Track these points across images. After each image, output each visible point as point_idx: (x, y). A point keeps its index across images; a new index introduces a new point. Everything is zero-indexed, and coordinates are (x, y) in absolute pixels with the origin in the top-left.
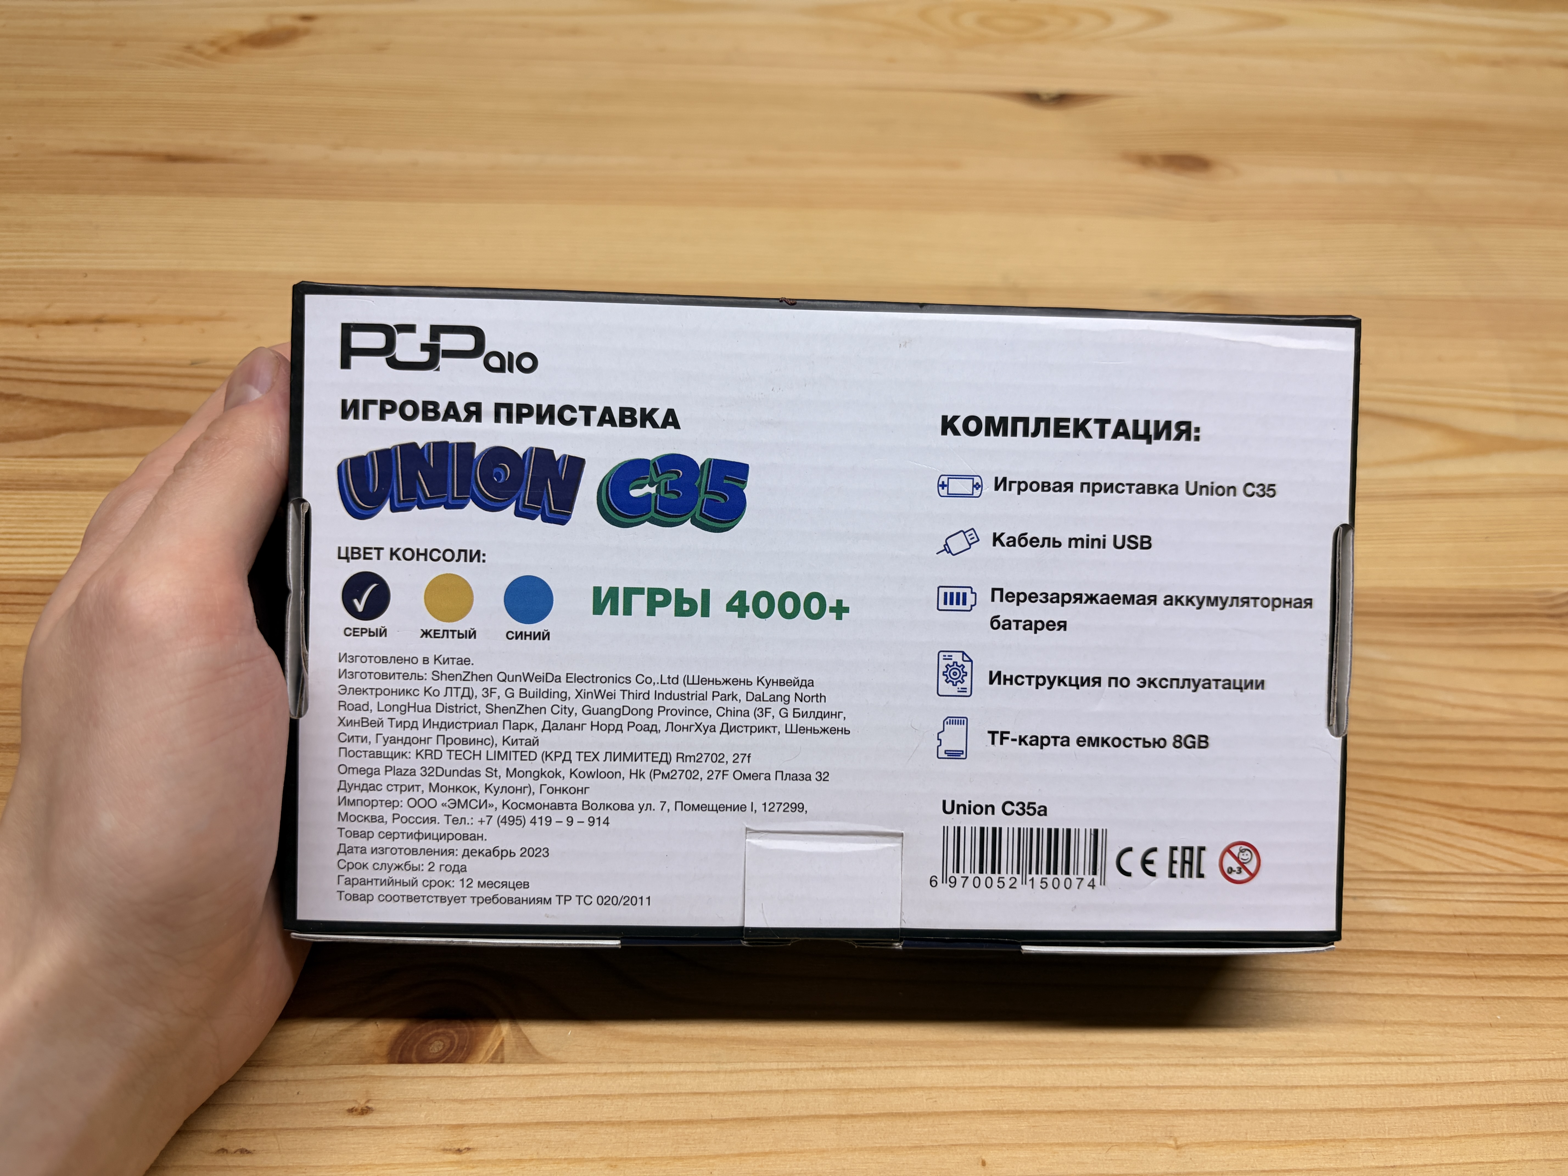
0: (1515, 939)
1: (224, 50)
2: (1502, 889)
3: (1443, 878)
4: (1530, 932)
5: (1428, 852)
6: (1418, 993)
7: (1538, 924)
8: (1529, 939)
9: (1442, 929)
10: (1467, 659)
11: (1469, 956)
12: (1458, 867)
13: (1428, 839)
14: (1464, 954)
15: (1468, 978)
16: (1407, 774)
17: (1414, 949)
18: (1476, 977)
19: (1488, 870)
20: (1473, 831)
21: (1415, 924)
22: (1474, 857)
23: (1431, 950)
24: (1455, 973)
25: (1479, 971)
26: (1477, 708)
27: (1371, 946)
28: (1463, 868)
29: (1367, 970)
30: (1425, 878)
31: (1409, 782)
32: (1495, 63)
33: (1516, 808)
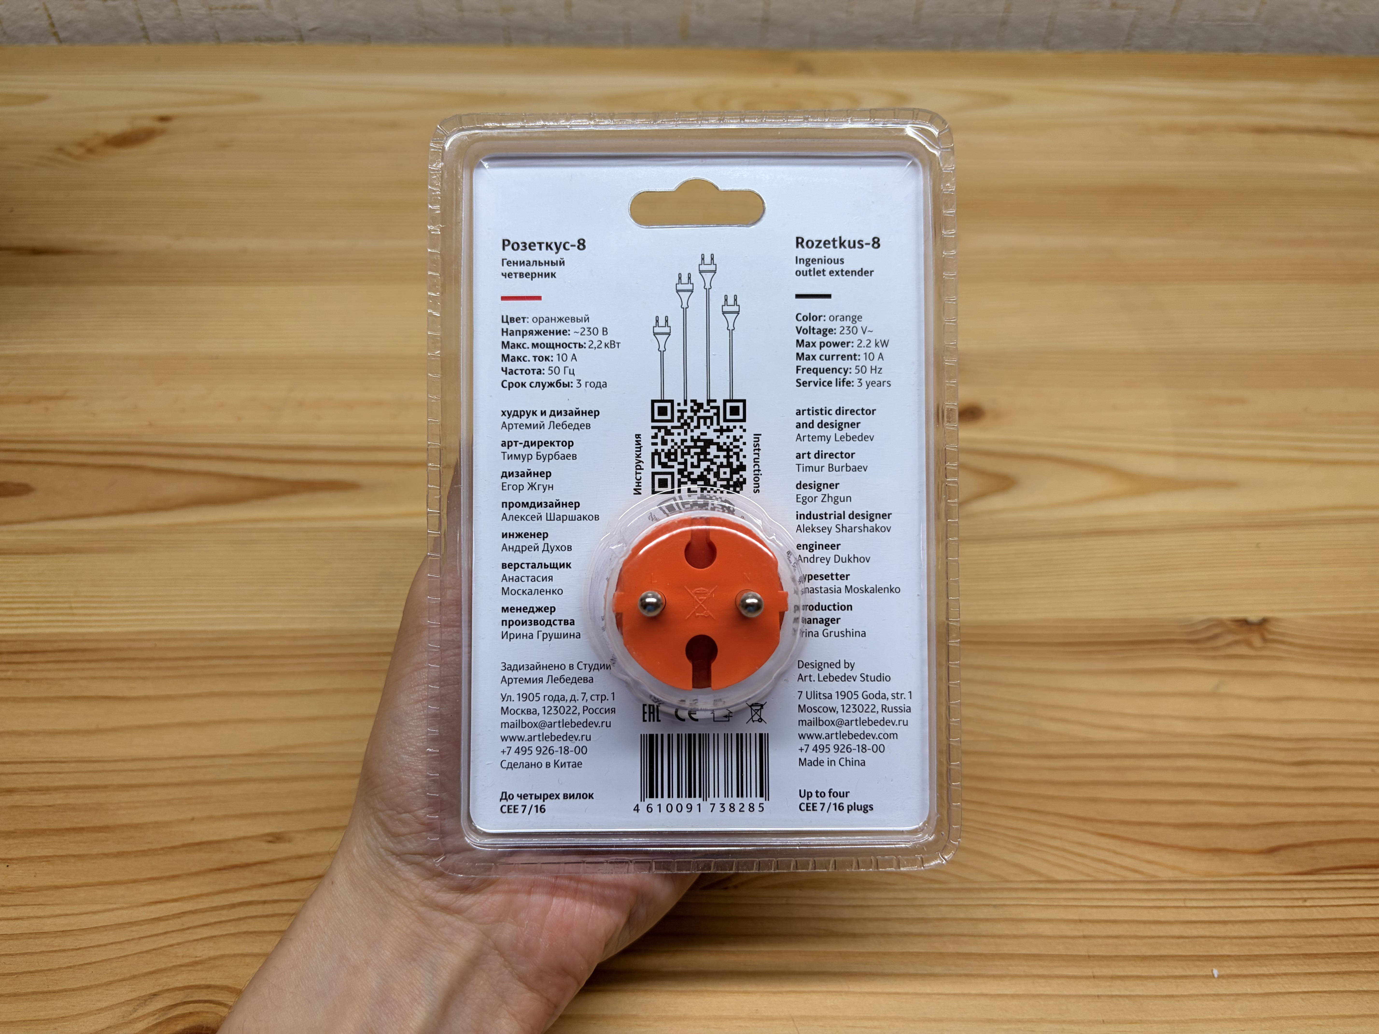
0: (1133, 941)
1: (90, 151)
2: (1124, 895)
3: (1073, 886)
4: (1146, 934)
5: (1064, 862)
6: (1042, 992)
7: (1153, 927)
8: (1145, 941)
9: (1069, 933)
10: (1113, 683)
11: (1089, 957)
12: (1088, 875)
13: (1064, 850)
14: (1085, 956)
15: (1087, 978)
16: (1051, 791)
17: (1043, 952)
18: (1094, 977)
19: (1113, 878)
20: (1104, 842)
21: (1046, 929)
22: (1103, 866)
23: (1057, 953)
24: (1076, 974)
25: (1098, 971)
26: (1118, 728)
27: (1006, 950)
28: (1091, 876)
29: (999, 973)
30: (1057, 886)
31: (1052, 798)
32: (1191, 131)
33: (1143, 820)
